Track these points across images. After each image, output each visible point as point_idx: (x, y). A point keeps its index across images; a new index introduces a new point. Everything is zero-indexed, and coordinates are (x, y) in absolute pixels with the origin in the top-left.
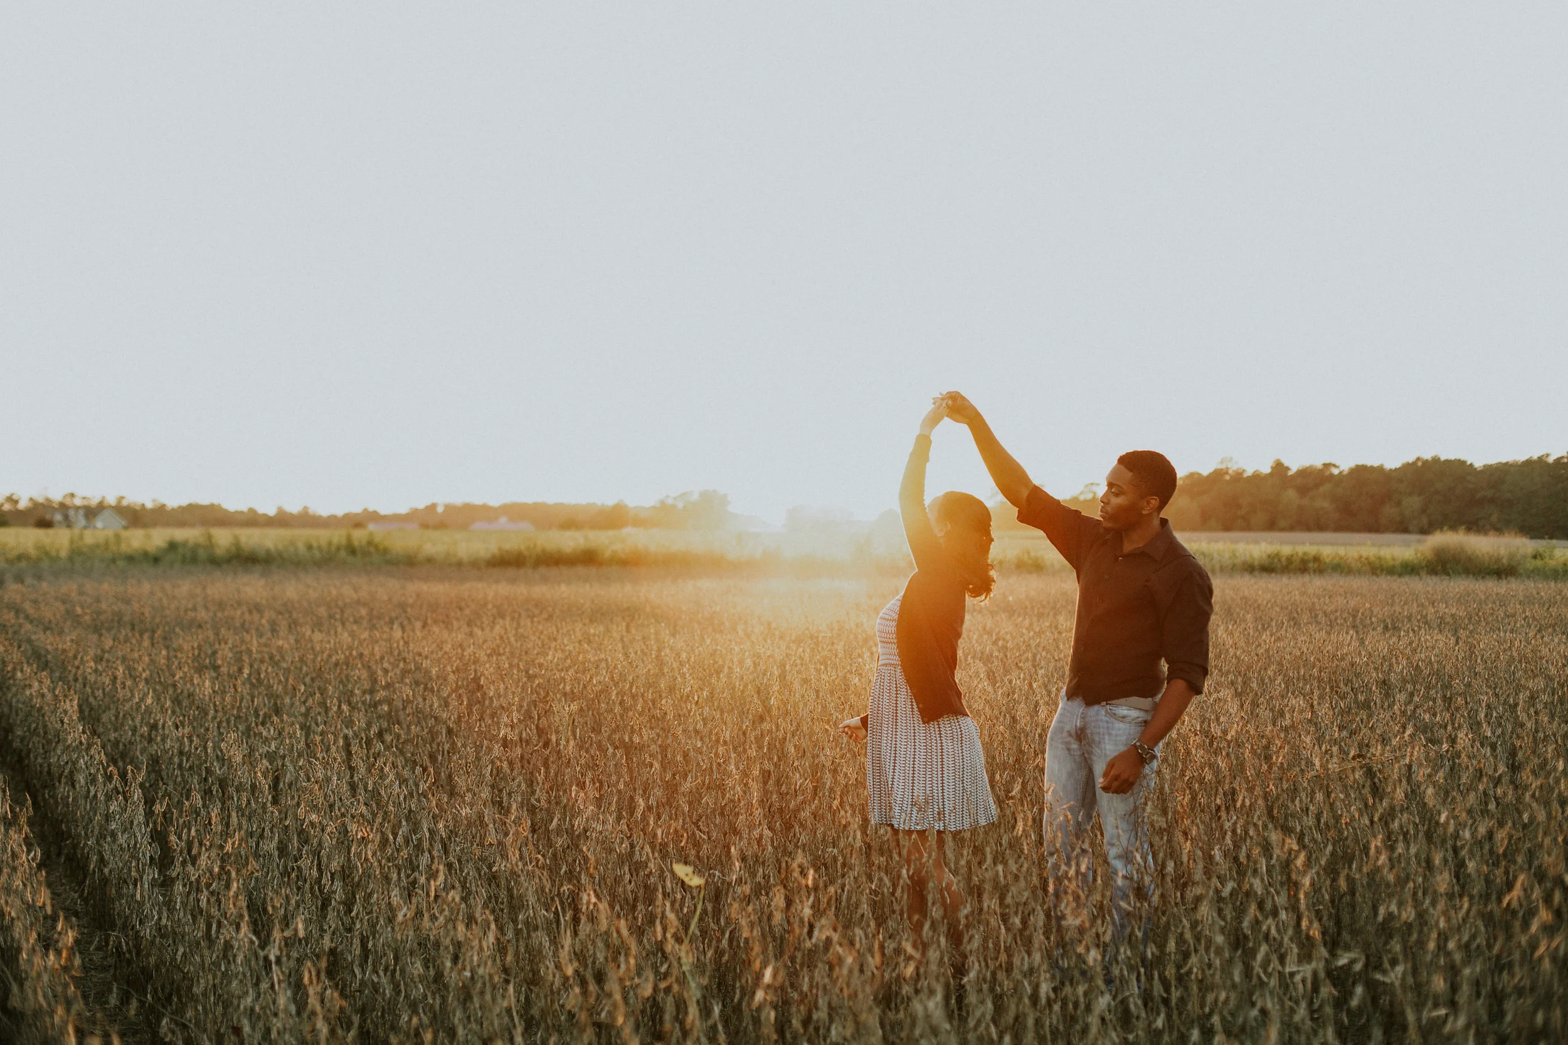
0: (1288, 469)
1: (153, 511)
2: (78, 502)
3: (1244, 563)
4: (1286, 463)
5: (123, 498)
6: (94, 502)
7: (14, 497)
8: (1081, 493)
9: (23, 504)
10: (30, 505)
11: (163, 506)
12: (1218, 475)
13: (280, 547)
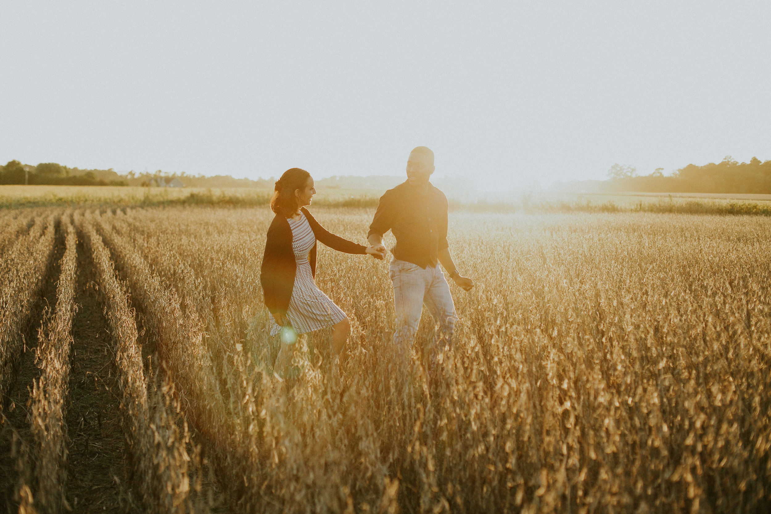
0: (760, 162)
1: (199, 179)
2: (162, 175)
3: (718, 209)
4: (759, 159)
5: (184, 173)
6: (170, 175)
7: (133, 172)
8: (654, 173)
9: (137, 176)
10: (140, 176)
11: (204, 177)
12: (723, 164)
13: (244, 196)
